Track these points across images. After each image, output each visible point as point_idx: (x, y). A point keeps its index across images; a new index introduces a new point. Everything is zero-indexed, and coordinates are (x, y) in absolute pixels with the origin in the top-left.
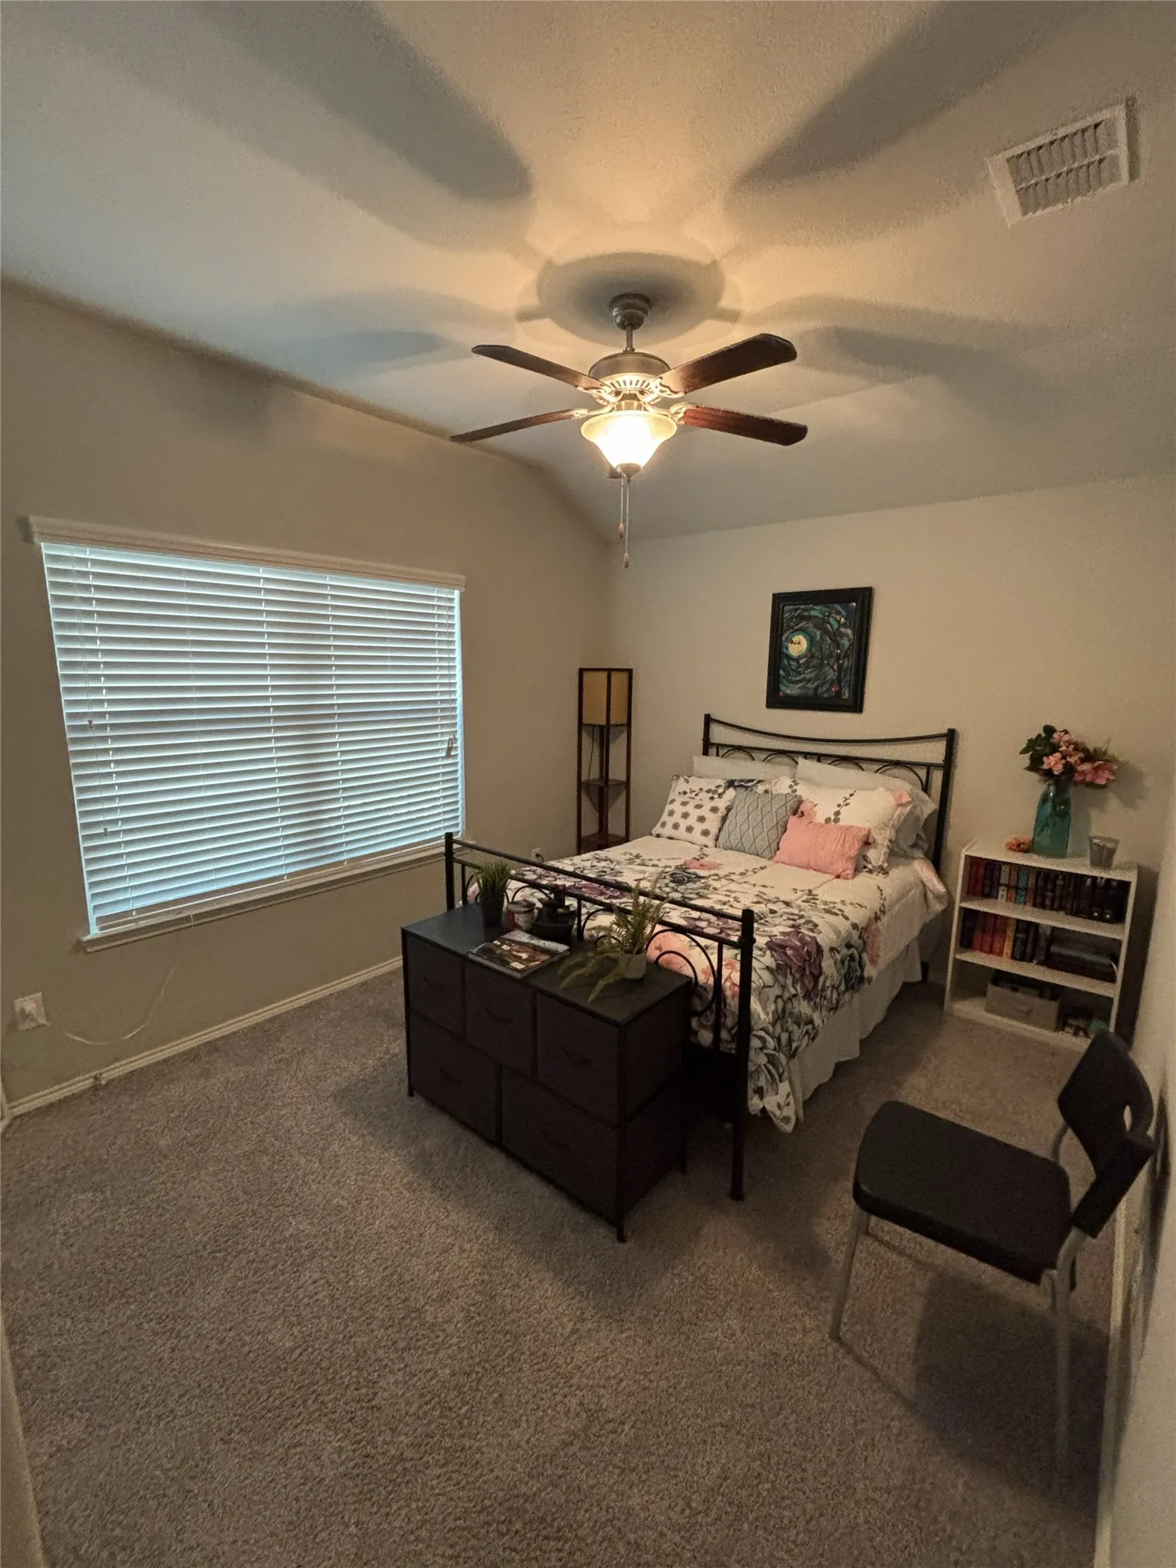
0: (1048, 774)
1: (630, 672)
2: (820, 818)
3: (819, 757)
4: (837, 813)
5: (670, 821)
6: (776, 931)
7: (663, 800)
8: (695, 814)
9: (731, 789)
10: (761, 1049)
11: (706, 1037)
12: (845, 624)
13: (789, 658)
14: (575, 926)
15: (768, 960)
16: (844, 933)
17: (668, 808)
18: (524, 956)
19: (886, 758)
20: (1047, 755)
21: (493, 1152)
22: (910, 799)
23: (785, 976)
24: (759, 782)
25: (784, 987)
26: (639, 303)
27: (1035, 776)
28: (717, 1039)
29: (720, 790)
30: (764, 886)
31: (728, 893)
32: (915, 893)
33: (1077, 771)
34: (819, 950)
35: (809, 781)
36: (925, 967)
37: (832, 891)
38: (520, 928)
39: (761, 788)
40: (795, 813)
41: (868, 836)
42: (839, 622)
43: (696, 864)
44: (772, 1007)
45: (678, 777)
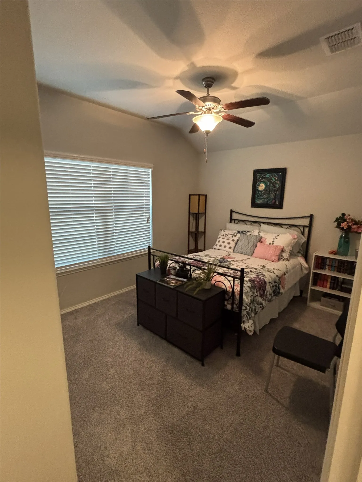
0: (342, 229)
1: (206, 196)
2: (268, 243)
3: (268, 224)
4: (273, 241)
5: (219, 244)
6: (252, 276)
7: (216, 237)
8: (227, 242)
9: (239, 234)
10: (245, 310)
11: (229, 307)
12: (277, 180)
13: (259, 191)
14: (189, 274)
15: (249, 284)
16: (273, 278)
17: (218, 240)
18: (174, 282)
19: (290, 224)
20: (342, 223)
21: (164, 341)
22: (297, 237)
23: (254, 289)
24: (248, 231)
25: (253, 293)
26: (211, 80)
27: (338, 230)
28: (233, 308)
29: (235, 234)
30: (249, 264)
31: (237, 266)
32: (298, 267)
33: (352, 228)
34: (265, 282)
35: (264, 231)
36: (301, 292)
37: (270, 266)
38: (172, 274)
39: (248, 234)
40: (259, 241)
41: (283, 249)
42: (275, 179)
43: (227, 257)
44: (250, 298)
45: (221, 230)
